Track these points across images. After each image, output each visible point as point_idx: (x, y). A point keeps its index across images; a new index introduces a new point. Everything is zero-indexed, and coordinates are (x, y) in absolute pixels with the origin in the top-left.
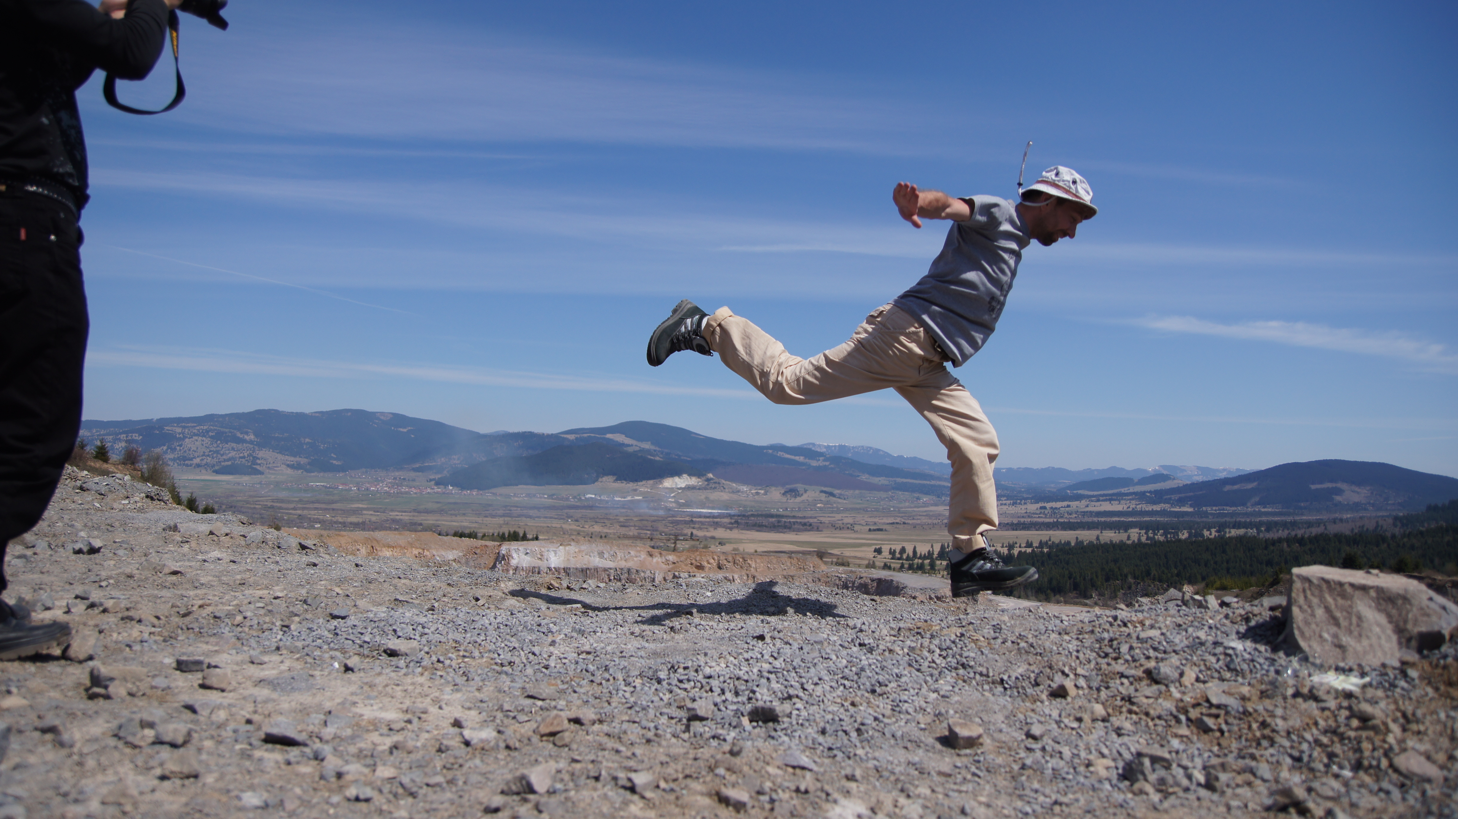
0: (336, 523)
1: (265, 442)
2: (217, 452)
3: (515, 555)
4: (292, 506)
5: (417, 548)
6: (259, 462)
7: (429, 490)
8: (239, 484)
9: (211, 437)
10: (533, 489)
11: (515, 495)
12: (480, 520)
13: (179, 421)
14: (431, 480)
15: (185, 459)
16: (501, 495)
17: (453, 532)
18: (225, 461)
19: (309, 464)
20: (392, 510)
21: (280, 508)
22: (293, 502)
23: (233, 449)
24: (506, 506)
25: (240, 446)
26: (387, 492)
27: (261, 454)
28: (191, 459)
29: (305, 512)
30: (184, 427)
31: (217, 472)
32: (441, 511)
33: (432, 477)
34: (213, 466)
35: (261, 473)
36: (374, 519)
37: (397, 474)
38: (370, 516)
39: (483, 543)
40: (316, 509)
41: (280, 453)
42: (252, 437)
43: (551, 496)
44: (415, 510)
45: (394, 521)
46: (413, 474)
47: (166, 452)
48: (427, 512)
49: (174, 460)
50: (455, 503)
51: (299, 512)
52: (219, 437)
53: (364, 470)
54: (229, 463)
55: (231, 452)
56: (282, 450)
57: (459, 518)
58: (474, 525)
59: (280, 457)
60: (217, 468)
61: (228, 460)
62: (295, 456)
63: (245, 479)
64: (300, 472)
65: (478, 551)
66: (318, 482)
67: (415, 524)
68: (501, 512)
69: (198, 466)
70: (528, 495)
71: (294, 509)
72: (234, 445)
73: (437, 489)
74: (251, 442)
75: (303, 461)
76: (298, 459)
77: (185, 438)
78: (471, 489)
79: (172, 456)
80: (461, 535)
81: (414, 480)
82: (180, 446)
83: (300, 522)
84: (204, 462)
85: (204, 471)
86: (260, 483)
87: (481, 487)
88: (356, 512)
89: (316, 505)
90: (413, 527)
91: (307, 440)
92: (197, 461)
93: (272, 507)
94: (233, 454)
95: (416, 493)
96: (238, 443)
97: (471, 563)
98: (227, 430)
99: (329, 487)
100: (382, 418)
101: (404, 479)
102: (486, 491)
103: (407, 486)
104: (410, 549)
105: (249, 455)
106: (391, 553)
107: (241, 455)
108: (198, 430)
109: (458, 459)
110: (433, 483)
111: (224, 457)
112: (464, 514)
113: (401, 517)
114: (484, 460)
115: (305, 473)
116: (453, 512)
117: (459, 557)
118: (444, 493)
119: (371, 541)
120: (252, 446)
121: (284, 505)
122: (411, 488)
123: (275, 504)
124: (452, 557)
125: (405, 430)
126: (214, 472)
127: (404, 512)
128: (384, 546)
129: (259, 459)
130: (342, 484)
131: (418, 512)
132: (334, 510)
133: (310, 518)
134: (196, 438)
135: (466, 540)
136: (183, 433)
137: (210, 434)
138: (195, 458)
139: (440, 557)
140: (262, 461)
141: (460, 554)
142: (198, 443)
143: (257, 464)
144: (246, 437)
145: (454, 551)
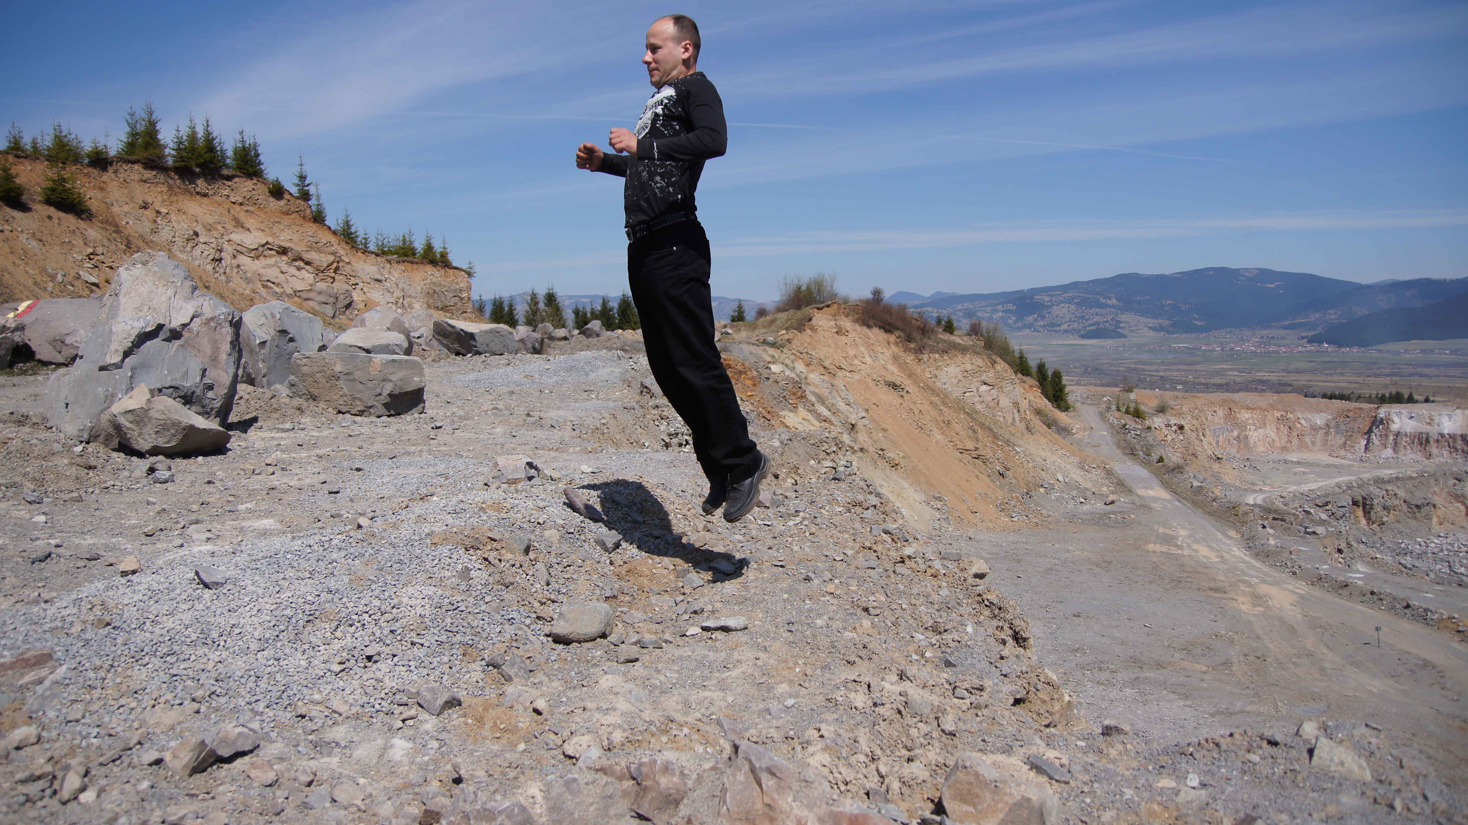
0: (1198, 384)
1: (1127, 306)
2: (1082, 318)
3: (1396, 419)
4: (1154, 368)
5: (1279, 410)
6: (1121, 325)
7: (1300, 349)
8: (1103, 347)
9: (1076, 304)
10: (1430, 344)
11: (1406, 352)
12: (1360, 380)
13: (1047, 290)
14: (1303, 338)
15: (1053, 325)
16: (1387, 352)
17: (1322, 393)
18: (1090, 325)
19: (1171, 325)
20: (1258, 371)
21: (1143, 370)
22: (1155, 363)
23: (1097, 314)
24: (1393, 364)
25: (1103, 311)
26: (1253, 352)
27: (1123, 317)
28: (1059, 326)
29: (1168, 373)
30: (1052, 296)
31: (1083, 337)
32: (1314, 371)
33: (1304, 334)
34: (1080, 331)
35: (1125, 336)
36: (1238, 379)
37: (1264, 332)
38: (1234, 376)
39: (1358, 405)
40: (1178, 370)
41: (1142, 316)
42: (1114, 301)
43: (1454, 352)
44: (1284, 370)
45: (1259, 382)
46: (1282, 332)
47: (1036, 320)
48: (1299, 371)
49: (1044, 326)
50: (1330, 362)
51: (1162, 374)
52: (1083, 303)
53: (1228, 329)
54: (1094, 328)
55: (1097, 317)
56: (1144, 313)
57: (1335, 378)
58: (1353, 386)
59: (1142, 319)
60: (1082, 333)
61: (1092, 325)
62: (1157, 319)
63: (1109, 342)
64: (1162, 333)
65: (1351, 414)
66: (1181, 343)
67: (1284, 385)
68: (1387, 371)
69: (1066, 331)
70: (1423, 351)
71: (1157, 371)
72: (1098, 310)
73: (1310, 348)
74: (1114, 307)
75: (1165, 323)
76: (1160, 321)
77: (1053, 305)
78: (1350, 346)
79: (1042, 323)
80: (1331, 397)
81: (1283, 338)
82: (1049, 313)
83: (1161, 383)
84: (1071, 327)
85: (1071, 336)
86: (1123, 346)
87: (1363, 343)
88: (1219, 373)
89: (1179, 367)
90: (1280, 388)
91: (1168, 302)
92: (1064, 327)
93: (1135, 369)
94: (1097, 319)
95: (1285, 352)
96: (1101, 308)
97: (1343, 427)
98: (1091, 296)
99: (1192, 349)
100: (1247, 274)
101: (1272, 338)
102: (1370, 348)
103: (1275, 345)
104: (1271, 411)
105: (1113, 319)
106: (1250, 415)
107: (1105, 319)
108: (1064, 298)
109: (1335, 314)
110: (1305, 340)
111: (1089, 322)
112: (1342, 374)
113: (1269, 378)
114: (1367, 313)
115: (1167, 335)
116: (1328, 372)
117: (1328, 420)
118: (1318, 351)
119: (1229, 403)
120: (1114, 310)
121: (1146, 367)
122: (1280, 346)
123: (1138, 366)
124: (1319, 420)
125: (1273, 286)
126: (1080, 336)
127: (1273, 372)
128: (1243, 408)
129: (1121, 322)
130: (1206, 345)
131: (1288, 372)
132: (1196, 371)
133: (1172, 380)
134: (1063, 305)
135: (1337, 402)
136: (1051, 302)
137: (1076, 300)
138: (1062, 324)
139: (1305, 420)
140: (1125, 325)
141: (1329, 417)
142: (1065, 310)
143: (1120, 328)
144: (1109, 302)
145: (1322, 414)
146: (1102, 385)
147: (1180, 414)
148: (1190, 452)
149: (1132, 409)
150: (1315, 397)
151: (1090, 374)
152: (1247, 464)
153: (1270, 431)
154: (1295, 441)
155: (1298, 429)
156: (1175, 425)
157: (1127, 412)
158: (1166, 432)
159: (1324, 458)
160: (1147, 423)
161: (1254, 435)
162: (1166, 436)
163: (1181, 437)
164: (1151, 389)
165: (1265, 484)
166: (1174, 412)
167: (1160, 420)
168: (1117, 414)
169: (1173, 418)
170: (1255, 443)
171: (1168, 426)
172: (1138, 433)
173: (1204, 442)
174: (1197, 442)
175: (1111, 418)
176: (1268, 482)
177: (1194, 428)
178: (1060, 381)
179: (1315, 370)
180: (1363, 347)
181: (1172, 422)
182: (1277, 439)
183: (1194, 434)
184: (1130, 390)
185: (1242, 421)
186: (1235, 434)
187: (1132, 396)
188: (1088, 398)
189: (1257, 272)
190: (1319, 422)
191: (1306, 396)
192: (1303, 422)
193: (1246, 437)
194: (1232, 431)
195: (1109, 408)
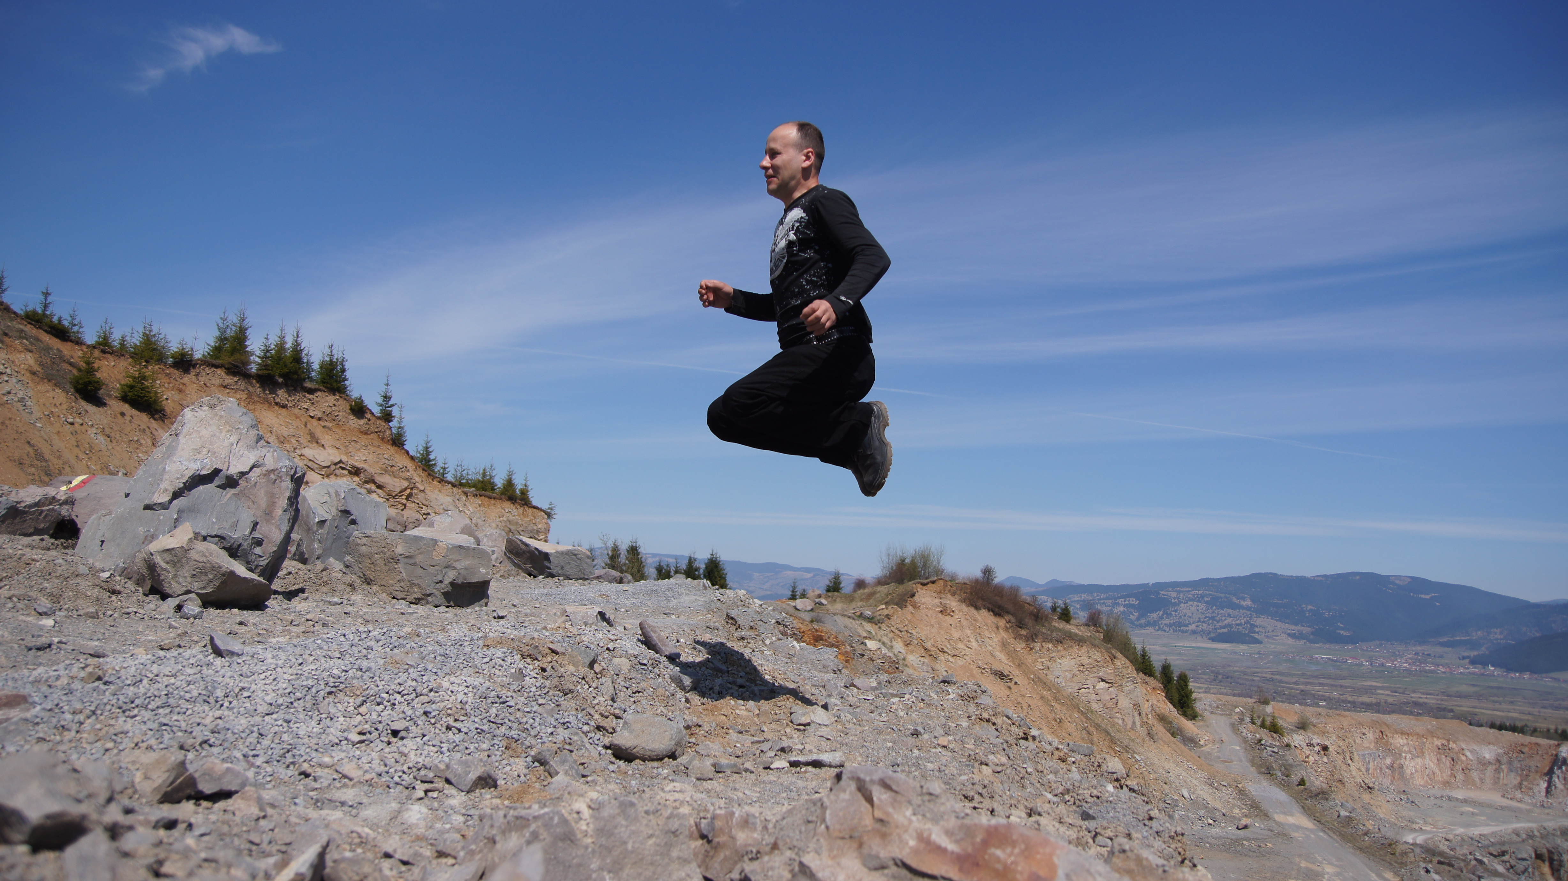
0: (1343, 701)
1: (1263, 608)
2: (1213, 618)
4: (1294, 680)
5: (1439, 738)
6: (1257, 630)
7: (1462, 670)
8: (1236, 653)
9: (1206, 602)
12: (1535, 711)
13: (1174, 585)
14: (1464, 658)
15: (1180, 625)
17: (1489, 723)
18: (1221, 627)
19: (1312, 633)
20: (1414, 691)
21: (1281, 681)
22: (1295, 675)
23: (1229, 615)
25: (1236, 612)
26: (1406, 670)
27: (1259, 621)
28: (1187, 625)
29: (1309, 687)
30: (1179, 592)
31: (1213, 640)
32: (1478, 696)
33: (1466, 654)
34: (1209, 633)
35: (1260, 642)
36: (1390, 700)
37: (1419, 648)
38: (1385, 696)
39: (1533, 739)
40: (1321, 684)
41: (1280, 620)
42: (1249, 603)
44: (1443, 693)
45: (1416, 704)
46: (1439, 650)
47: (1161, 618)
48: (1461, 696)
49: (1170, 625)
50: (1498, 688)
51: (1302, 687)
52: (1213, 602)
53: (1378, 642)
54: (1226, 630)
56: (1282, 618)
57: (1504, 706)
58: (1526, 717)
59: (1279, 624)
60: (1213, 635)
61: (1224, 627)
62: (1296, 624)
63: (1242, 648)
64: (1302, 642)
65: (1525, 750)
66: (1323, 654)
67: (1444, 710)
69: (1194, 632)
71: (1296, 683)
72: (1230, 611)
73: (1472, 669)
74: (1248, 608)
75: (1306, 630)
76: (1299, 628)
77: (1180, 602)
78: (1521, 670)
79: (1167, 622)
80: (1501, 727)
81: (1441, 657)
82: (1176, 611)
83: (1302, 697)
84: (1200, 629)
85: (1199, 638)
86: (1259, 653)
87: (1536, 669)
88: (1368, 691)
89: (1322, 681)
90: (1439, 712)
91: (1310, 607)
92: (1192, 627)
93: (1272, 680)
94: (1229, 620)
95: (1444, 673)
96: (1234, 609)
97: (1516, 764)
98: (1222, 595)
99: (1336, 661)
100: (1397, 582)
101: (1429, 655)
102: (1544, 675)
103: (1433, 663)
104: (1430, 739)
105: (1247, 622)
106: (1405, 741)
107: (1238, 622)
108: (1193, 595)
109: (1501, 633)
110: (1467, 661)
111: (1220, 624)
112: (1512, 703)
113: (1426, 701)
114: (1538, 635)
115: (1308, 644)
116: (1495, 699)
117: (1498, 754)
118: (1482, 675)
119: (1380, 725)
120: (1249, 613)
121: (1284, 679)
122: (1438, 666)
123: (1275, 677)
124: (1488, 753)
125: (1428, 597)
126: (1210, 639)
127: (1430, 694)
128: (1396, 732)
129: (1257, 626)
130: (1352, 658)
131: (1448, 696)
132: (1341, 686)
133: (1314, 695)
134: (1191, 603)
135: (1508, 735)
136: (1178, 598)
137: (1206, 599)
138: (1190, 624)
139: (1471, 752)
140: (1260, 629)
141: (1500, 751)
142: (1193, 609)
143: (1255, 632)
144: (1242, 602)
145: (1491, 747)
146: (1234, 695)
147: (1324, 733)
148: (1336, 777)
149: (1268, 723)
150: (1481, 726)
151: (1221, 681)
152: (1404, 797)
153: (1430, 761)
154: (1460, 776)
155: (1462, 762)
156: (1318, 744)
157: (1263, 725)
158: (1308, 752)
159: (1496, 798)
160: (1286, 740)
161: (1411, 765)
162: (1307, 757)
163: (1325, 759)
164: (1290, 703)
165: (1426, 823)
166: (1316, 730)
167: (1301, 737)
168: (1251, 727)
169: (1315, 737)
170: (1412, 774)
171: (1310, 745)
172: (1276, 750)
173: (1352, 768)
174: (1344, 767)
175: (1245, 731)
176: (1430, 820)
177: (1340, 751)
178: (1186, 686)
179: (1480, 696)
180: (1535, 673)
181: (1314, 741)
182: (1437, 772)
183: (1341, 757)
184: (1266, 702)
185: (1396, 748)
186: (1388, 761)
187: (1269, 709)
188: (1218, 707)
189: (1409, 580)
190: (1487, 756)
191: (1470, 724)
192: (1468, 754)
193: (1401, 767)
194: (1384, 758)
195: (1243, 720)
